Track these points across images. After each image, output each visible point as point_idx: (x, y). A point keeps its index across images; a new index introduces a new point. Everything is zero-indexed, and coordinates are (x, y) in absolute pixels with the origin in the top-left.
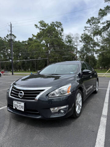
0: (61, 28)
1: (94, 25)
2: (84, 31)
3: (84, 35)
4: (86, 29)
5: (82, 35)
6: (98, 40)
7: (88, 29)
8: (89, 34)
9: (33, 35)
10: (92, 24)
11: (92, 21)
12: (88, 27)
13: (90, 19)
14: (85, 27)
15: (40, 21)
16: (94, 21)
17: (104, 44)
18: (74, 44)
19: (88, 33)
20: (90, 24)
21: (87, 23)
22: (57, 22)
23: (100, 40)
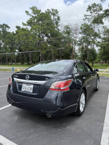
0: (57, 16)
1: (95, 12)
2: (84, 20)
3: (84, 26)
4: (86, 18)
5: (82, 25)
6: (99, 31)
7: (88, 18)
8: (89, 24)
9: (23, 23)
10: (92, 12)
11: (94, 8)
12: (88, 15)
13: (91, 6)
14: (85, 16)
15: (32, 7)
16: (95, 9)
17: (106, 36)
18: (73, 35)
19: (88, 22)
20: (91, 12)
21: (87, 11)
22: (53, 10)
23: (102, 31)
